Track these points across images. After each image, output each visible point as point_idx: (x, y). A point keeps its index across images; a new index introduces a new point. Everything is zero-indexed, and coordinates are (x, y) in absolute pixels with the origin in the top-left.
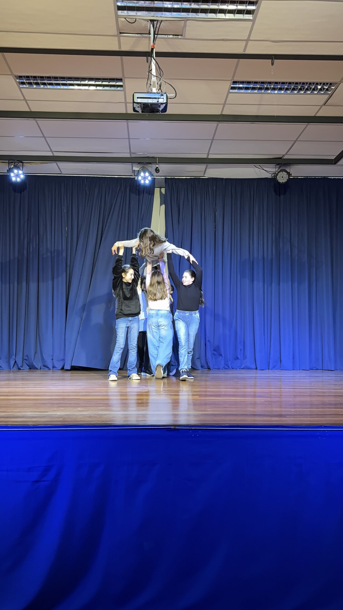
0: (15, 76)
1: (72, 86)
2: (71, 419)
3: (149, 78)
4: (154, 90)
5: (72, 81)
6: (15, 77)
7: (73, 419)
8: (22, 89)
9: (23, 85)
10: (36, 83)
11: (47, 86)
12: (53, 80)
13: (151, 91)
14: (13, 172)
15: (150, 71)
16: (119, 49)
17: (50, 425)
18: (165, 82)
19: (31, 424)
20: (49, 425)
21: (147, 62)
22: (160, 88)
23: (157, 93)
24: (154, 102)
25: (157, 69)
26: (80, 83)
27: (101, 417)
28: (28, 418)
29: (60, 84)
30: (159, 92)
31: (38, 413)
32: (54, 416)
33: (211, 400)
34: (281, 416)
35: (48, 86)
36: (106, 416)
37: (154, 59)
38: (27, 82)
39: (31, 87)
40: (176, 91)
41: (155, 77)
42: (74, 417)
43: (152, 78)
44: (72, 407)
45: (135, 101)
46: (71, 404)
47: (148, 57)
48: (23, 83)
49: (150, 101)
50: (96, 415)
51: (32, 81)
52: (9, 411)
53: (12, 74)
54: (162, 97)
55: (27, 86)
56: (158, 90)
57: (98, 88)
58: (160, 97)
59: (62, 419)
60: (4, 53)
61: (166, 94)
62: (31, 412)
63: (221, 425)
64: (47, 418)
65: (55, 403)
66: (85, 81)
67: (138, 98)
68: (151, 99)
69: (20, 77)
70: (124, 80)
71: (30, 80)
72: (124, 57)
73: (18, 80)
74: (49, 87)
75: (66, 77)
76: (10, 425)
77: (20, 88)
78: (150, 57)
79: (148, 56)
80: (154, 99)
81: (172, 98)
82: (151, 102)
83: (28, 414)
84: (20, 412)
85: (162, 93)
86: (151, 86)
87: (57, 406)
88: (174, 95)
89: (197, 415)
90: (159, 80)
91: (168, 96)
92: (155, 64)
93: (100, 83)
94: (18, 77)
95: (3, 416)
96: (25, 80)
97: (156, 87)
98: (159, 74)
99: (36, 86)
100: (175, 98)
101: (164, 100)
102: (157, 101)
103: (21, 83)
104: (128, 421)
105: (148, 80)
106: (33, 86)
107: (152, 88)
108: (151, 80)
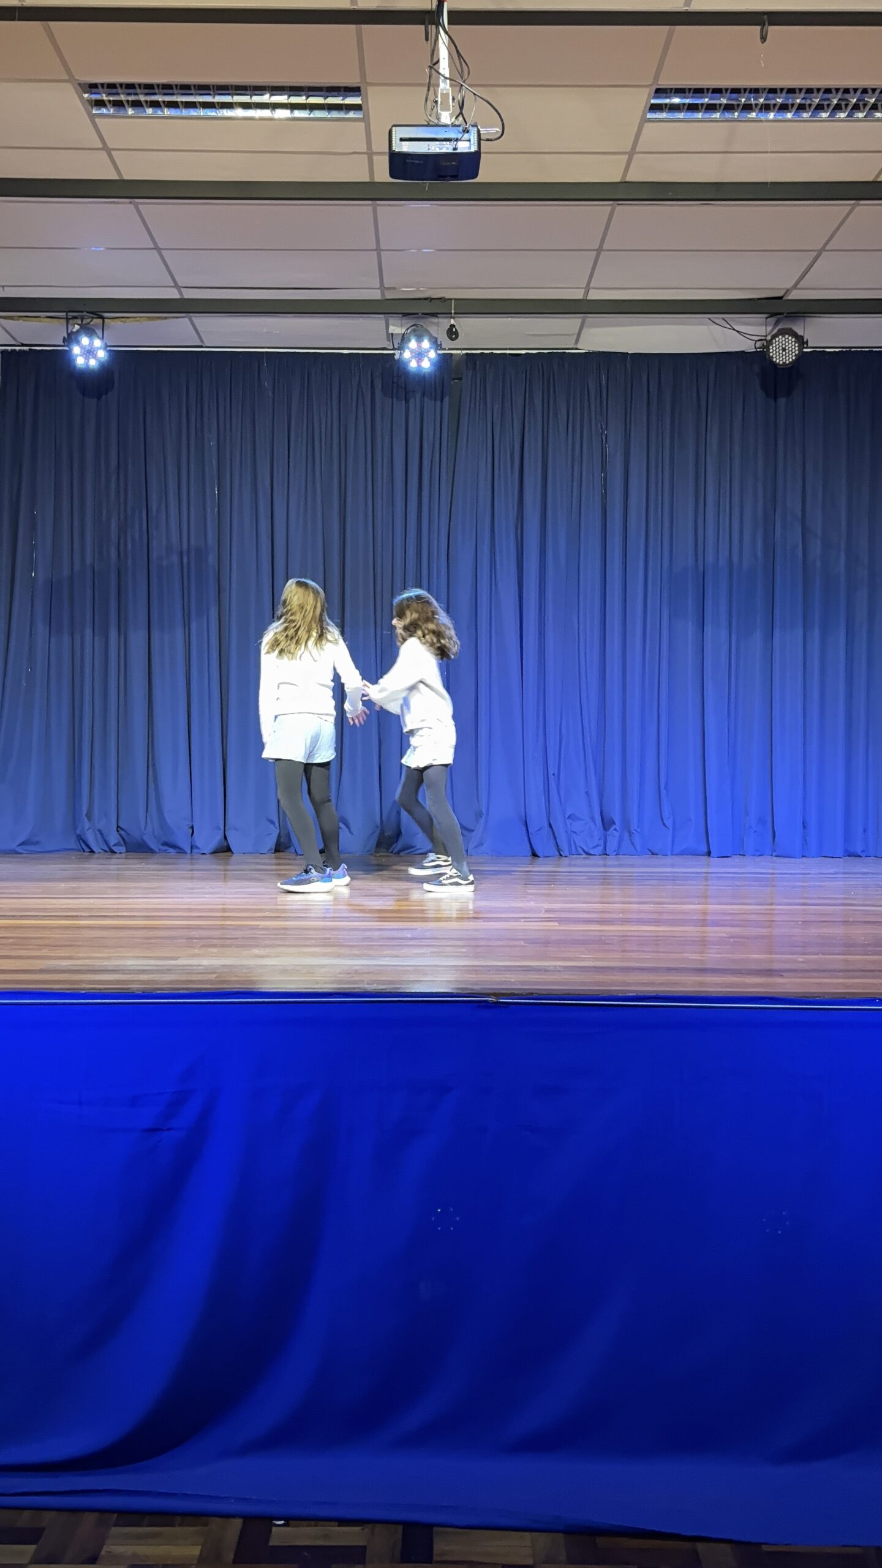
0: (80, 84)
1: (228, 110)
2: (237, 976)
3: (431, 86)
4: (446, 118)
5: (229, 94)
6: (78, 88)
7: (242, 977)
8: (97, 120)
9: (100, 109)
10: (133, 101)
11: (163, 112)
12: (178, 94)
13: (436, 121)
14: (78, 342)
15: (435, 64)
16: (352, 5)
17: (185, 992)
18: (474, 94)
19: (138, 989)
20: (181, 992)
21: (427, 39)
22: (461, 113)
23: (453, 125)
24: (444, 150)
25: (452, 57)
26: (249, 101)
27: (312, 973)
28: (130, 974)
29: (198, 105)
30: (457, 123)
31: (152, 962)
32: (195, 968)
33: (591, 933)
34: (769, 972)
35: (166, 110)
36: (324, 970)
37: (446, 32)
38: (111, 99)
39: (122, 113)
40: (502, 120)
41: (448, 81)
42: (245, 971)
43: (438, 85)
44: (238, 946)
45: (394, 149)
46: (237, 938)
47: (430, 26)
48: (100, 104)
49: (433, 149)
50: (298, 968)
51: (123, 97)
52: (80, 955)
53: (71, 79)
54: (466, 136)
55: (112, 111)
56: (456, 118)
57: (297, 114)
58: (460, 136)
59: (215, 975)
60: (51, 24)
61: (476, 129)
62: (137, 957)
63: (615, 994)
64: (176, 974)
65: (197, 936)
66: (262, 95)
67: (402, 140)
68: (438, 143)
69: (93, 87)
70: (366, 89)
71: (118, 94)
72: (363, 26)
73: (86, 95)
74: (167, 112)
75: (213, 86)
76: (85, 990)
77: (92, 117)
78: (434, 27)
79: (430, 24)
80: (444, 143)
81: (491, 140)
82: (438, 150)
83: (130, 962)
84: (109, 958)
85: (466, 125)
86: (435, 109)
87: (202, 944)
88: (498, 130)
89: (552, 968)
90: (458, 88)
91: (481, 132)
92: (447, 45)
93: (301, 100)
94: (87, 86)
95: (67, 968)
96: (105, 93)
97: (449, 110)
98: (459, 72)
99: (134, 110)
100: (501, 139)
101: (470, 145)
102: (452, 148)
103: (93, 103)
104: (378, 984)
105: (428, 90)
106: (127, 111)
107: (439, 111)
108: (438, 90)
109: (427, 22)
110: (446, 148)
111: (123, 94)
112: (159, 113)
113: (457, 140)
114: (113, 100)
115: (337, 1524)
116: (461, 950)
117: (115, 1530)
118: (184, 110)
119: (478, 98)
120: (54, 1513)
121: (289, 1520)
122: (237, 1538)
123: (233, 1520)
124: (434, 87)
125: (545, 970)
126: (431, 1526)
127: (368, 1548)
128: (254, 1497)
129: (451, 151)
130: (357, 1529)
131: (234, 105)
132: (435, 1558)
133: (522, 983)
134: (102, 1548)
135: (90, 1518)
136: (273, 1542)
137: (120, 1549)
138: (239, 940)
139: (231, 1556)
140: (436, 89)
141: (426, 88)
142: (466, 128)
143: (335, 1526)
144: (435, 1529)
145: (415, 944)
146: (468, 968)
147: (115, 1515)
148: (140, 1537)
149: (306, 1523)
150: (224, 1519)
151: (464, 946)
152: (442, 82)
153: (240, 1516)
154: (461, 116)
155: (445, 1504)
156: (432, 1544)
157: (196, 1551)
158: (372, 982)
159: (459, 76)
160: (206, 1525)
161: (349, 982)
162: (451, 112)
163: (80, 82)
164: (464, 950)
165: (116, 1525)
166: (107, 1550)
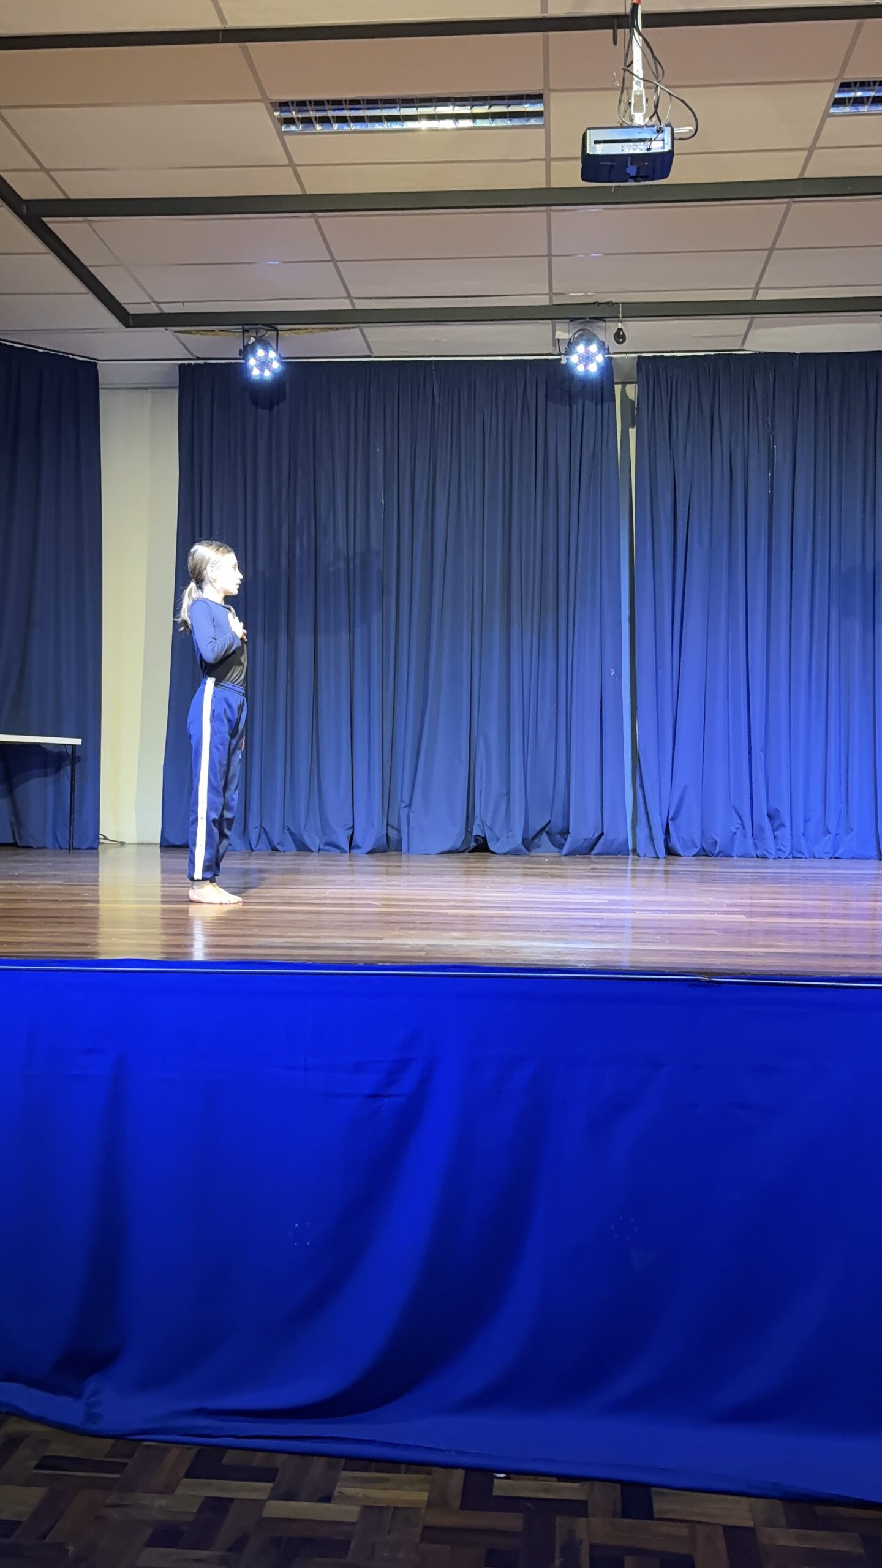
0: (271, 103)
1: (412, 122)
2: (445, 954)
3: (625, 88)
4: (639, 119)
5: (414, 107)
6: (270, 106)
7: (451, 954)
8: (286, 138)
9: (289, 127)
10: (320, 118)
11: (349, 126)
12: (365, 109)
13: (630, 123)
14: (254, 355)
15: (628, 66)
16: (542, 12)
18: (670, 94)
20: (402, 965)
21: (615, 43)
22: (656, 112)
23: (647, 126)
24: (638, 151)
25: (646, 59)
26: (434, 113)
28: (344, 950)
29: (383, 118)
30: (651, 123)
31: (361, 941)
32: (402, 946)
33: (783, 925)
35: (352, 124)
37: (640, 34)
38: (300, 116)
39: (310, 130)
40: (696, 120)
41: (642, 82)
42: (450, 949)
43: (632, 88)
44: (434, 929)
45: (588, 151)
46: (431, 923)
47: (620, 32)
48: (289, 121)
49: (627, 150)
50: (502, 948)
51: (312, 114)
52: (289, 934)
53: (264, 99)
54: (661, 136)
55: (300, 127)
56: (650, 119)
57: (480, 123)
58: (654, 136)
59: (424, 952)
60: (248, 44)
61: (670, 128)
62: (345, 937)
64: (387, 950)
65: (392, 921)
66: (447, 106)
67: (596, 142)
68: (631, 144)
69: (283, 105)
70: (549, 96)
71: (308, 111)
72: (551, 33)
73: (277, 114)
74: (353, 127)
75: (399, 100)
77: (281, 135)
78: (628, 30)
79: (619, 27)
80: (638, 143)
81: (684, 139)
82: (631, 151)
83: (338, 941)
84: (319, 937)
85: (661, 125)
86: (629, 109)
87: (400, 927)
88: (692, 129)
89: (753, 954)
90: (653, 90)
91: (675, 132)
92: (641, 45)
93: (484, 109)
94: (278, 105)
95: (280, 945)
96: (295, 111)
97: (643, 112)
98: (654, 74)
99: (322, 126)
100: (694, 137)
101: (664, 144)
102: (645, 148)
103: (282, 121)
104: (585, 963)
105: (622, 92)
106: (315, 128)
107: (632, 113)
108: (632, 91)
109: (616, 25)
110: (640, 149)
111: (312, 111)
112: (346, 128)
113: (651, 140)
114: (302, 118)
115: (555, 1479)
116: (656, 937)
117: (344, 1474)
118: (369, 124)
119: (673, 98)
120: (286, 1456)
121: (510, 1473)
122: (461, 1487)
123: (455, 1471)
124: (627, 89)
125: (748, 955)
126: (647, 1486)
127: (589, 1503)
128: (475, 1451)
129: (644, 151)
130: (576, 1485)
131: (418, 118)
132: (656, 1515)
133: (726, 965)
134: (334, 1490)
135: (320, 1463)
136: (495, 1493)
137: (350, 1491)
138: (434, 924)
139: (458, 1503)
140: (629, 91)
141: (620, 92)
142: (661, 128)
143: (555, 1482)
144: (653, 1489)
145: (606, 931)
146: (669, 952)
147: (343, 1461)
148: (367, 1481)
149: (526, 1477)
150: (449, 1470)
151: (657, 934)
152: (638, 83)
153: (463, 1468)
154: (656, 115)
155: (662, 1466)
156: (651, 1506)
157: (424, 1496)
158: (580, 962)
159: (653, 76)
160: (429, 1473)
161: (555, 961)
162: (644, 113)
163: (272, 101)
164: (659, 937)
165: (344, 1469)
166: (340, 1491)
